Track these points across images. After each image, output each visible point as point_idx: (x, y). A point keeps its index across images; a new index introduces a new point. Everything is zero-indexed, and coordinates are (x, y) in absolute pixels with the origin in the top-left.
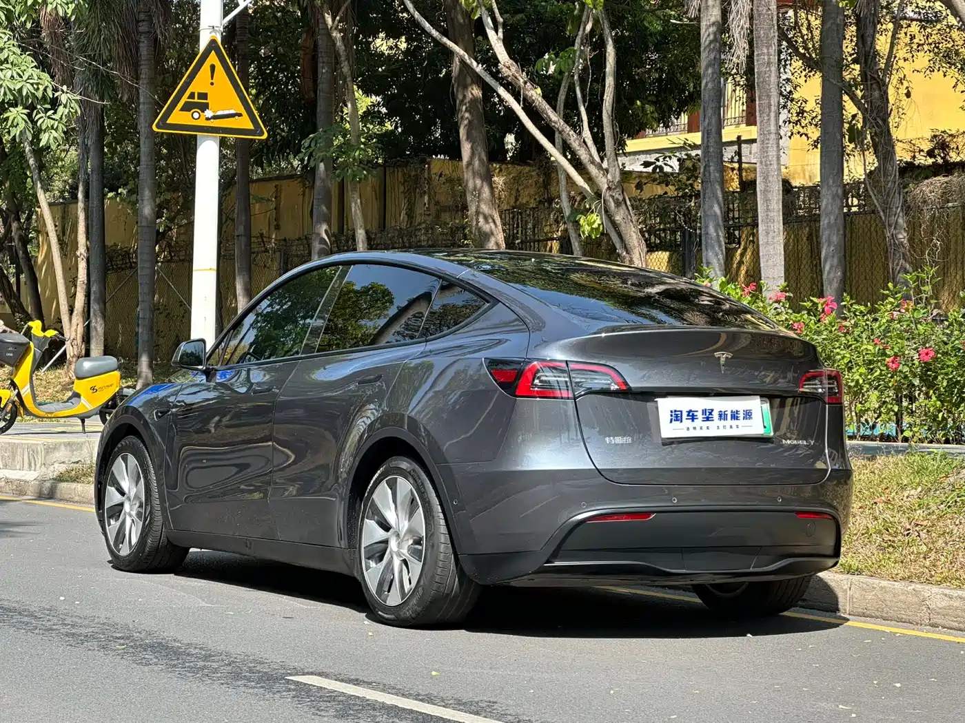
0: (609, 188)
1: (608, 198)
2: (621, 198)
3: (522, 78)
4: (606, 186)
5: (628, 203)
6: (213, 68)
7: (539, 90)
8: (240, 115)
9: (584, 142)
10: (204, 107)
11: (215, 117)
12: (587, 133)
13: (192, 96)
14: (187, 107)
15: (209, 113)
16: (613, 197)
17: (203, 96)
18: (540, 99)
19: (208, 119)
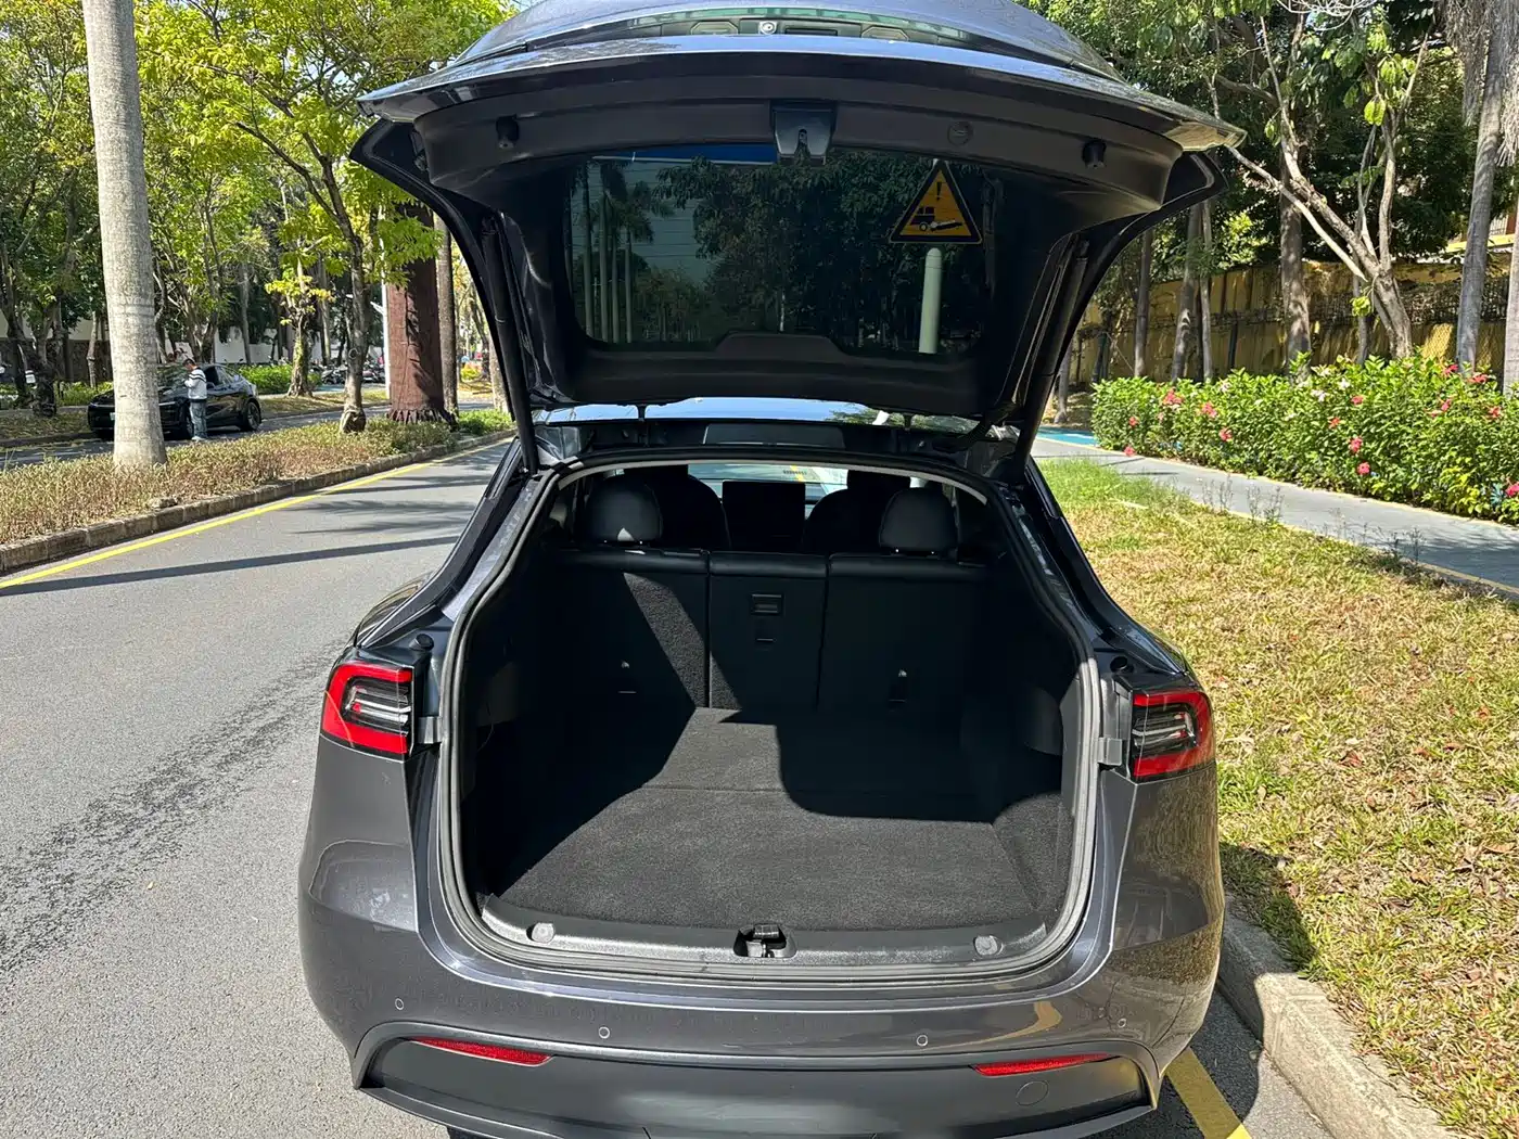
0: (1380, 276)
1: (1379, 284)
2: (1390, 284)
3: (1310, 189)
4: (1377, 275)
5: (1397, 287)
6: (939, 184)
7: (1325, 199)
8: (961, 224)
9: (1362, 240)
10: (930, 220)
11: (939, 228)
12: (1365, 232)
13: (921, 211)
14: (917, 221)
15: (934, 225)
16: (1382, 283)
17: (930, 210)
18: (1324, 206)
19: (933, 230)
